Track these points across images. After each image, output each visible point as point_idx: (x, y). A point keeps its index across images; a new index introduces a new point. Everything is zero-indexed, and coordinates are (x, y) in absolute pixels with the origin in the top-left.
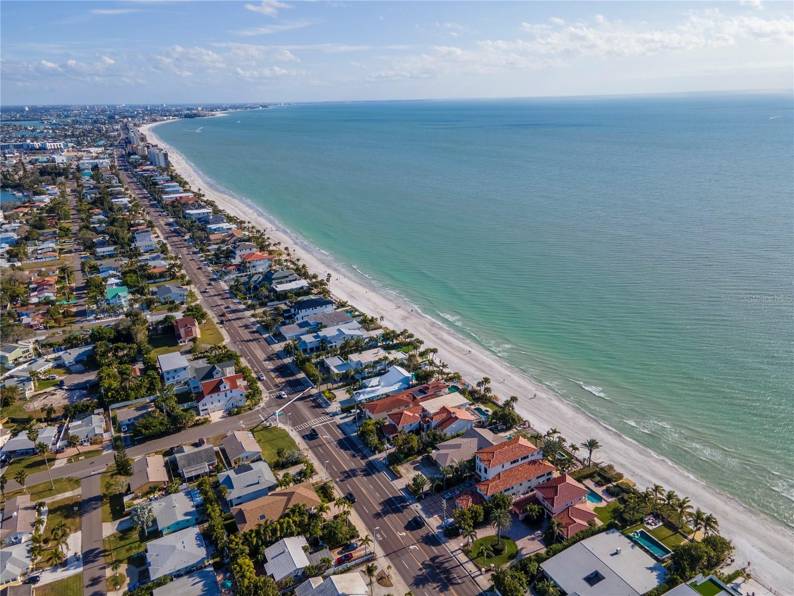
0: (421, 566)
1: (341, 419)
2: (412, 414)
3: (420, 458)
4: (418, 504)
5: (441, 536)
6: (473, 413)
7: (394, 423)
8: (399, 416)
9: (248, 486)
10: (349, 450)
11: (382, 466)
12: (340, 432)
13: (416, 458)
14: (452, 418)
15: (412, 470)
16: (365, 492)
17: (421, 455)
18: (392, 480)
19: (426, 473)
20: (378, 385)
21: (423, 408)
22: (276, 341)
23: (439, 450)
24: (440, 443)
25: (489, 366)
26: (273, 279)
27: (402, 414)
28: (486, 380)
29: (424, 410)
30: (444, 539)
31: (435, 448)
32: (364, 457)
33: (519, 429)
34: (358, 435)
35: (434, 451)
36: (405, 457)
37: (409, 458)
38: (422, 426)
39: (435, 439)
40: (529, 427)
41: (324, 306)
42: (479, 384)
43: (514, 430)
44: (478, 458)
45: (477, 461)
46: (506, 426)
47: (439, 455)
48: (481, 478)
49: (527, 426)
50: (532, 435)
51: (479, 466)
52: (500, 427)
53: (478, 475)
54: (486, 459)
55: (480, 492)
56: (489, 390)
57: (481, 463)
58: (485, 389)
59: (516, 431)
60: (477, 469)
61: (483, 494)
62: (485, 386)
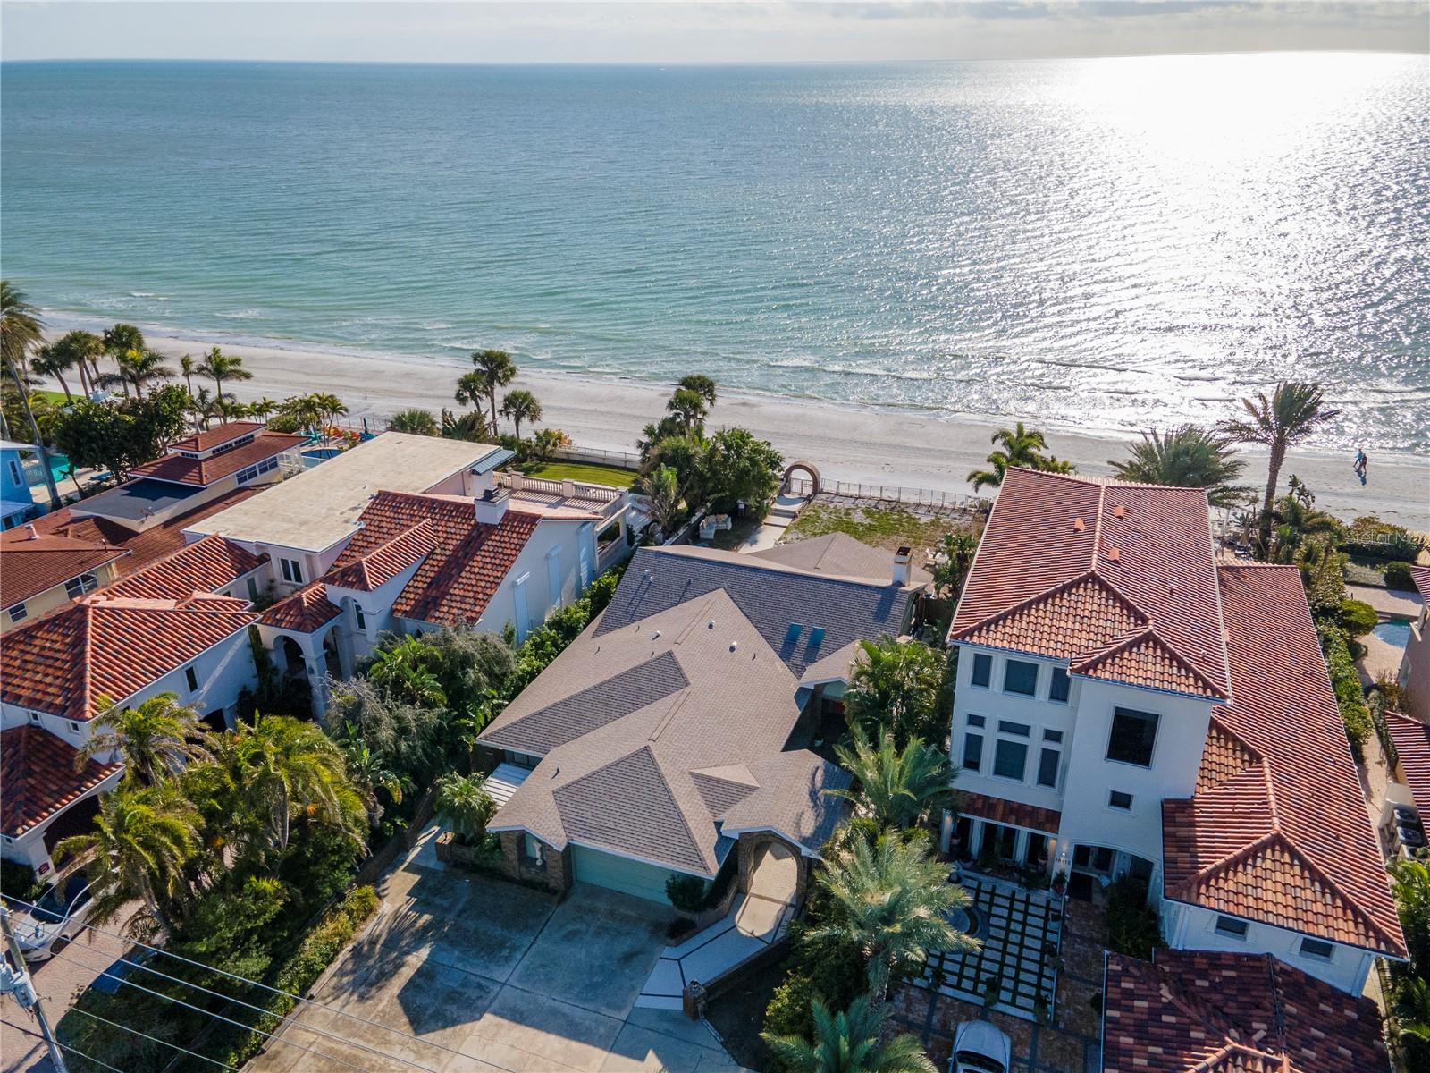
2: (168, 604)
3: (398, 889)
6: (553, 500)
8: (53, 641)
13: (369, 911)
14: (490, 528)
17: (391, 865)
19: (545, 999)
21: (231, 546)
23: (529, 764)
24: (497, 710)
27: (74, 620)
28: (494, 367)
29: (243, 558)
31: (492, 760)
33: (795, 508)
35: (498, 789)
36: (281, 955)
37: (311, 947)
38: (278, 659)
39: (460, 696)
40: (817, 490)
42: (469, 389)
43: (770, 519)
44: (981, 675)
45: (967, 699)
46: (735, 514)
47: (569, 795)
48: (1053, 819)
49: (808, 491)
50: (868, 512)
51: (991, 737)
52: (709, 527)
53: (986, 805)
54: (1094, 646)
55: (1228, 945)
56: (522, 406)
57: (1060, 690)
58: (510, 401)
59: (787, 521)
60: (972, 763)
61: (1287, 951)
62: (501, 392)
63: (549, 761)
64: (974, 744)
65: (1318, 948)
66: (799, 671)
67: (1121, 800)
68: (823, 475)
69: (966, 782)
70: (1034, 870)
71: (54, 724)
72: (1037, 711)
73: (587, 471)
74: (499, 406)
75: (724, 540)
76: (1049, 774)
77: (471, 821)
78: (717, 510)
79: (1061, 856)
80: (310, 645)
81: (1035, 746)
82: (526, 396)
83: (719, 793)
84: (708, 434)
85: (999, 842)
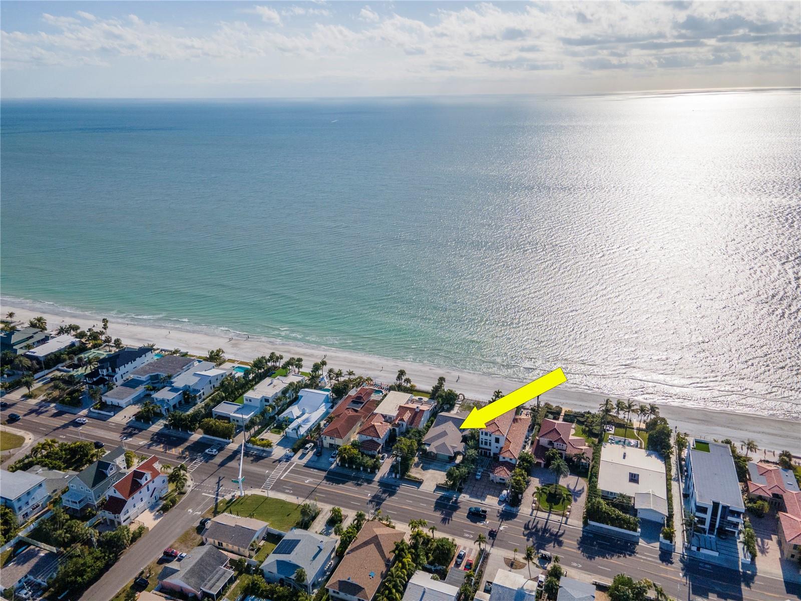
0: (526, 538)
1: (301, 458)
2: (380, 424)
4: (463, 495)
5: (509, 508)
7: (369, 438)
8: (372, 429)
9: (314, 558)
10: (347, 482)
11: (394, 480)
12: (317, 471)
15: (423, 472)
16: (411, 509)
18: (418, 488)
20: (303, 414)
21: (381, 414)
22: (112, 414)
23: (430, 445)
24: (423, 438)
25: (371, 363)
26: (14, 344)
29: (384, 416)
30: (514, 509)
31: (425, 444)
32: (369, 481)
33: (460, 403)
34: (337, 464)
35: (427, 447)
38: (393, 432)
39: (420, 436)
40: (464, 399)
41: (144, 356)
42: (399, 378)
43: (456, 405)
44: (482, 434)
45: (481, 436)
46: (450, 404)
47: (436, 448)
48: (490, 450)
49: (463, 398)
50: (473, 404)
51: (484, 441)
52: (445, 407)
53: (483, 449)
54: (493, 430)
55: (504, 460)
56: (408, 381)
57: (490, 435)
58: (405, 381)
59: (459, 405)
60: (482, 444)
61: (509, 460)
62: (404, 378)
63: (432, 444)
64: (482, 441)
65: (511, 459)
66: (462, 433)
67: (497, 447)
68: (465, 395)
69: (481, 446)
70: (489, 456)
71: (375, 439)
72: (488, 437)
73: (421, 393)
74: (403, 380)
75: (449, 410)
76: (490, 445)
77: (425, 451)
78: (447, 404)
79: (492, 455)
80: (397, 429)
81: (488, 441)
82: (408, 379)
83: (453, 448)
84: (446, 390)
85: (486, 453)
